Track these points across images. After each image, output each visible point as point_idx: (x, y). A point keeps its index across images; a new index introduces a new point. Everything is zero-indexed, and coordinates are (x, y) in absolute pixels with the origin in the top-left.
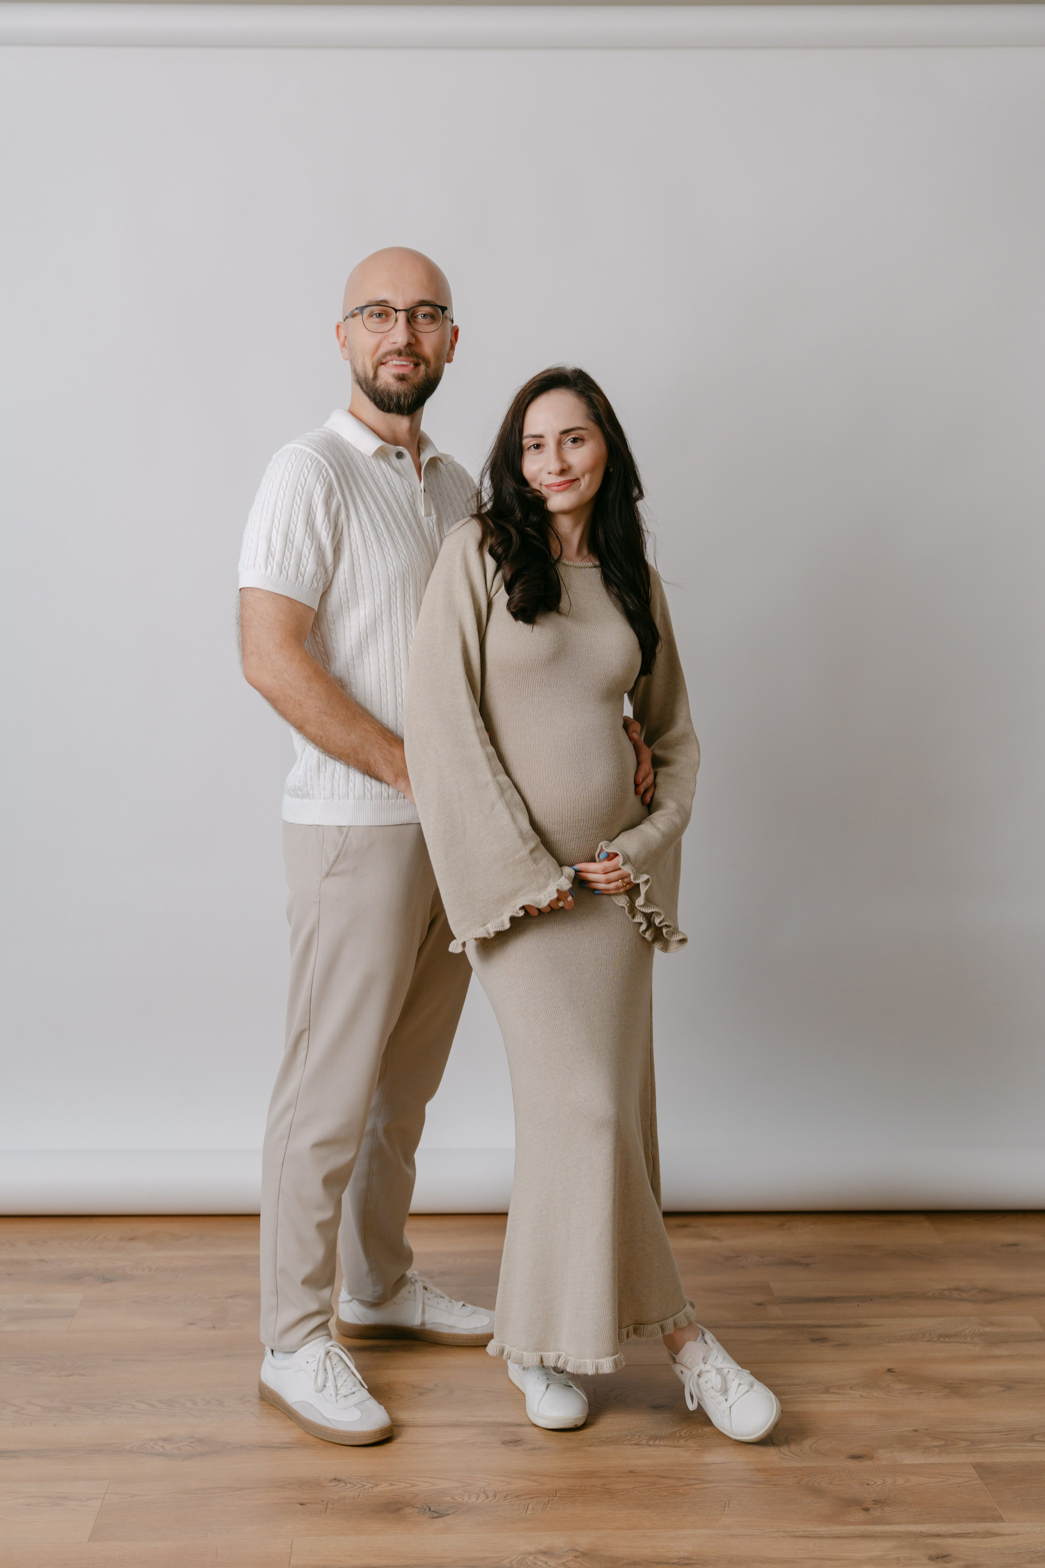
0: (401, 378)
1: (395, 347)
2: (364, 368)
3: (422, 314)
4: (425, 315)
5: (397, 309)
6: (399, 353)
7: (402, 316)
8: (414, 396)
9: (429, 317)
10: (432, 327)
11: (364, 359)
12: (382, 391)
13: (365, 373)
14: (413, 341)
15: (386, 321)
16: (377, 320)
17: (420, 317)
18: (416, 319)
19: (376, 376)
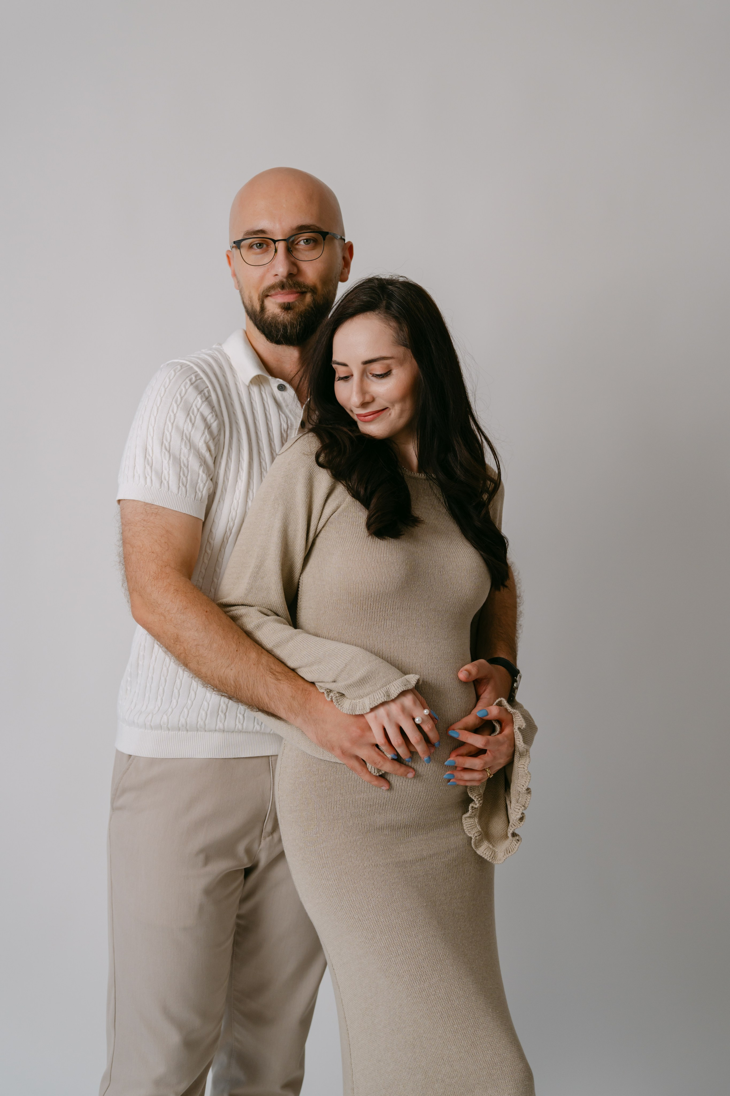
0: (287, 307)
1: (277, 280)
2: (251, 301)
3: (304, 240)
4: (307, 240)
5: (276, 239)
6: (282, 286)
7: (281, 246)
8: (302, 324)
9: (312, 242)
10: (314, 254)
11: (250, 293)
12: (270, 324)
13: (252, 306)
14: (295, 271)
15: (266, 251)
16: (258, 250)
17: (302, 243)
18: (297, 247)
19: (263, 308)
